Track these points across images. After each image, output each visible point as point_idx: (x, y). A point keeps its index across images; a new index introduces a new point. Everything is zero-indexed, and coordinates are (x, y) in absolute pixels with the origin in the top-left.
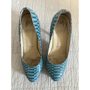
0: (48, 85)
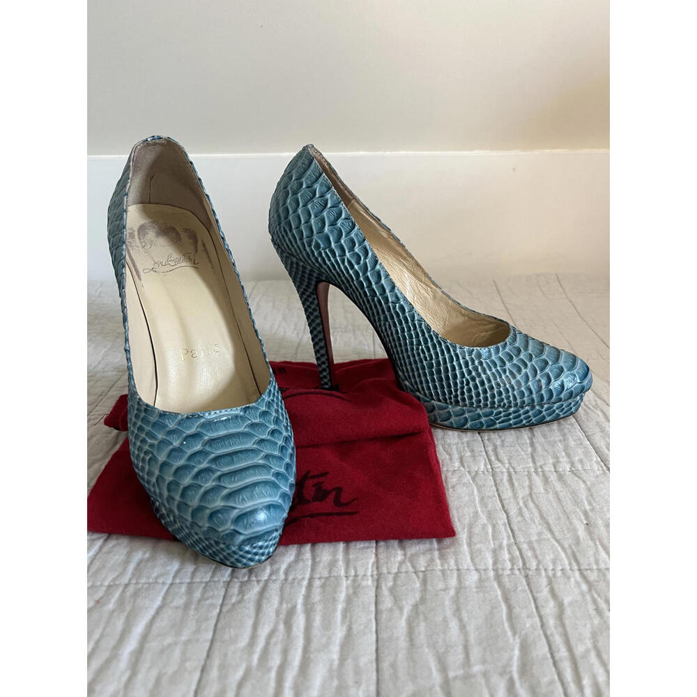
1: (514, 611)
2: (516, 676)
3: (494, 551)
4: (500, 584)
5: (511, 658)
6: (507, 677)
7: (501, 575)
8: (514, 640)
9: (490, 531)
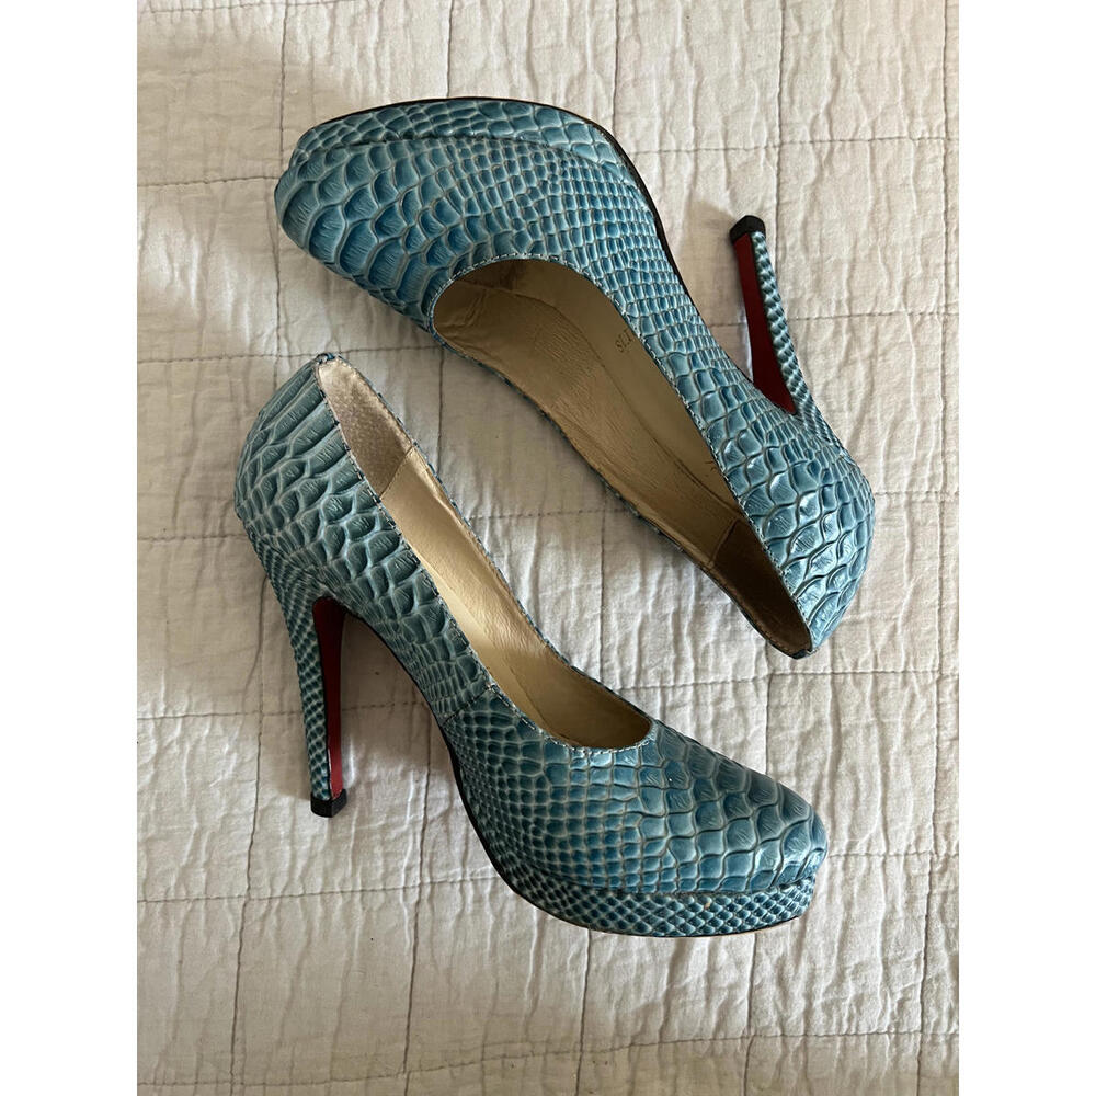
0: (678, 662)
1: (917, 551)
2: (899, 623)
3: (915, 466)
4: (910, 514)
5: (900, 604)
6: (892, 623)
7: (915, 502)
8: (909, 584)
9: (917, 434)
